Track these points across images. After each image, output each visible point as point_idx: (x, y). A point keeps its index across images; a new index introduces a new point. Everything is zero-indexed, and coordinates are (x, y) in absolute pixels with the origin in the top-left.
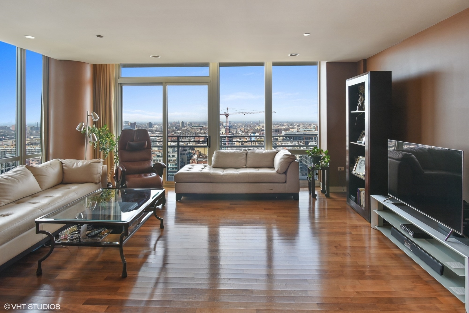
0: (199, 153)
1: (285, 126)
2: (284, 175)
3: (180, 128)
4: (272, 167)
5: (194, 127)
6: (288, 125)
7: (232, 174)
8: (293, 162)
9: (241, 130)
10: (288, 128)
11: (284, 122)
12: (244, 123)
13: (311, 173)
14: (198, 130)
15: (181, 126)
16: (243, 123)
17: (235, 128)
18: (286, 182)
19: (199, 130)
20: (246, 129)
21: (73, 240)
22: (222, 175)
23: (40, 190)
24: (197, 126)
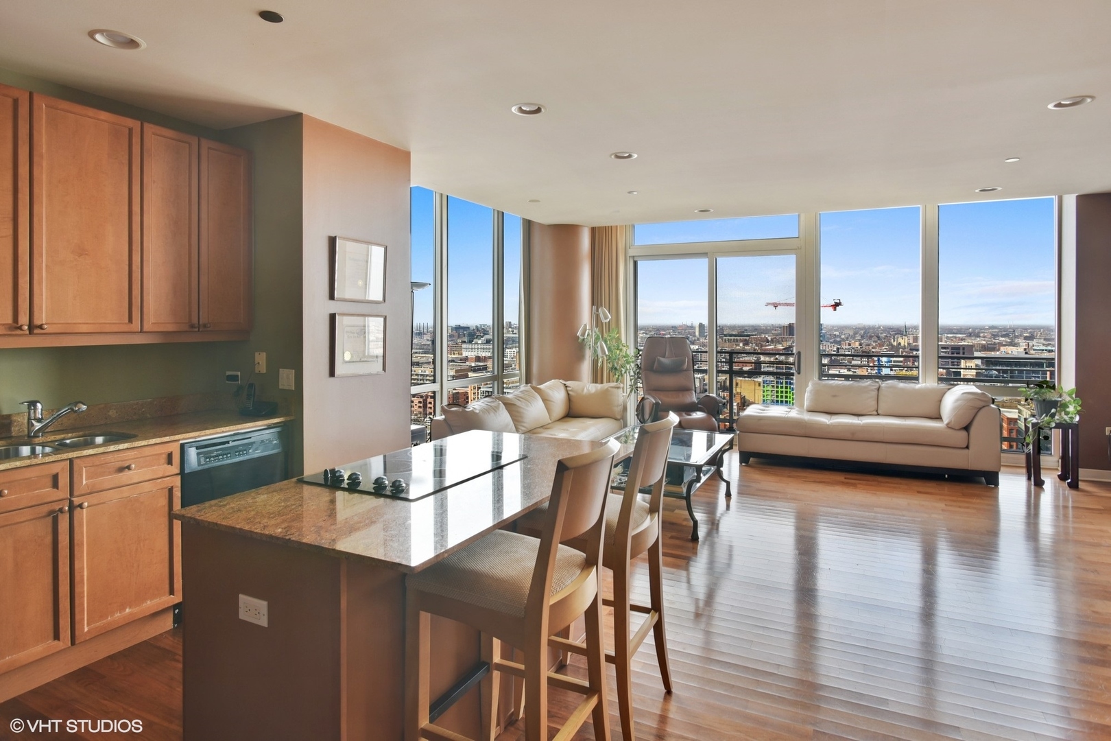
0: (741, 399)
1: (984, 337)
2: (964, 433)
3: (696, 339)
4: (938, 418)
5: (730, 338)
6: (993, 335)
7: (848, 423)
8: (986, 408)
9: (853, 346)
10: (995, 344)
11: (982, 329)
12: (859, 328)
13: (1029, 433)
14: (738, 345)
15: (697, 334)
16: (856, 330)
17: (835, 342)
18: (967, 447)
19: (741, 345)
20: (866, 345)
21: (622, 483)
22: (828, 425)
23: (550, 422)
24: (735, 336)
